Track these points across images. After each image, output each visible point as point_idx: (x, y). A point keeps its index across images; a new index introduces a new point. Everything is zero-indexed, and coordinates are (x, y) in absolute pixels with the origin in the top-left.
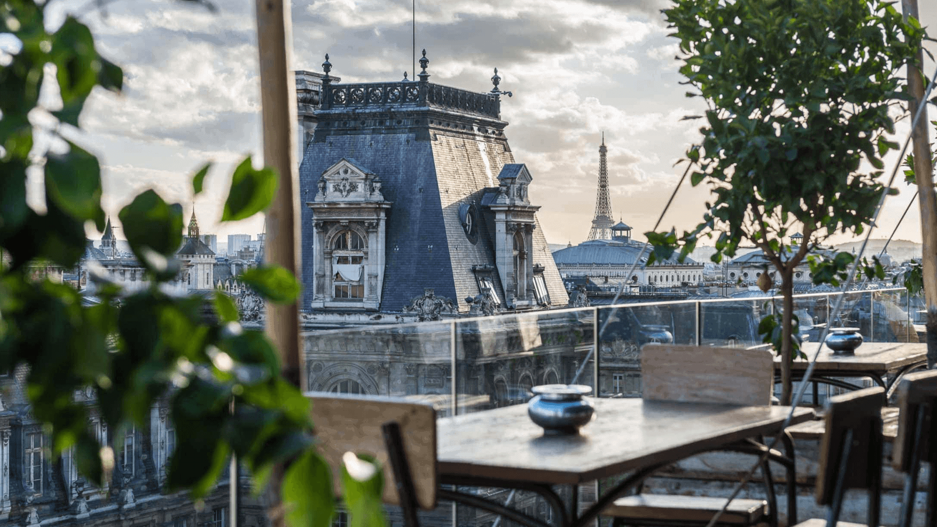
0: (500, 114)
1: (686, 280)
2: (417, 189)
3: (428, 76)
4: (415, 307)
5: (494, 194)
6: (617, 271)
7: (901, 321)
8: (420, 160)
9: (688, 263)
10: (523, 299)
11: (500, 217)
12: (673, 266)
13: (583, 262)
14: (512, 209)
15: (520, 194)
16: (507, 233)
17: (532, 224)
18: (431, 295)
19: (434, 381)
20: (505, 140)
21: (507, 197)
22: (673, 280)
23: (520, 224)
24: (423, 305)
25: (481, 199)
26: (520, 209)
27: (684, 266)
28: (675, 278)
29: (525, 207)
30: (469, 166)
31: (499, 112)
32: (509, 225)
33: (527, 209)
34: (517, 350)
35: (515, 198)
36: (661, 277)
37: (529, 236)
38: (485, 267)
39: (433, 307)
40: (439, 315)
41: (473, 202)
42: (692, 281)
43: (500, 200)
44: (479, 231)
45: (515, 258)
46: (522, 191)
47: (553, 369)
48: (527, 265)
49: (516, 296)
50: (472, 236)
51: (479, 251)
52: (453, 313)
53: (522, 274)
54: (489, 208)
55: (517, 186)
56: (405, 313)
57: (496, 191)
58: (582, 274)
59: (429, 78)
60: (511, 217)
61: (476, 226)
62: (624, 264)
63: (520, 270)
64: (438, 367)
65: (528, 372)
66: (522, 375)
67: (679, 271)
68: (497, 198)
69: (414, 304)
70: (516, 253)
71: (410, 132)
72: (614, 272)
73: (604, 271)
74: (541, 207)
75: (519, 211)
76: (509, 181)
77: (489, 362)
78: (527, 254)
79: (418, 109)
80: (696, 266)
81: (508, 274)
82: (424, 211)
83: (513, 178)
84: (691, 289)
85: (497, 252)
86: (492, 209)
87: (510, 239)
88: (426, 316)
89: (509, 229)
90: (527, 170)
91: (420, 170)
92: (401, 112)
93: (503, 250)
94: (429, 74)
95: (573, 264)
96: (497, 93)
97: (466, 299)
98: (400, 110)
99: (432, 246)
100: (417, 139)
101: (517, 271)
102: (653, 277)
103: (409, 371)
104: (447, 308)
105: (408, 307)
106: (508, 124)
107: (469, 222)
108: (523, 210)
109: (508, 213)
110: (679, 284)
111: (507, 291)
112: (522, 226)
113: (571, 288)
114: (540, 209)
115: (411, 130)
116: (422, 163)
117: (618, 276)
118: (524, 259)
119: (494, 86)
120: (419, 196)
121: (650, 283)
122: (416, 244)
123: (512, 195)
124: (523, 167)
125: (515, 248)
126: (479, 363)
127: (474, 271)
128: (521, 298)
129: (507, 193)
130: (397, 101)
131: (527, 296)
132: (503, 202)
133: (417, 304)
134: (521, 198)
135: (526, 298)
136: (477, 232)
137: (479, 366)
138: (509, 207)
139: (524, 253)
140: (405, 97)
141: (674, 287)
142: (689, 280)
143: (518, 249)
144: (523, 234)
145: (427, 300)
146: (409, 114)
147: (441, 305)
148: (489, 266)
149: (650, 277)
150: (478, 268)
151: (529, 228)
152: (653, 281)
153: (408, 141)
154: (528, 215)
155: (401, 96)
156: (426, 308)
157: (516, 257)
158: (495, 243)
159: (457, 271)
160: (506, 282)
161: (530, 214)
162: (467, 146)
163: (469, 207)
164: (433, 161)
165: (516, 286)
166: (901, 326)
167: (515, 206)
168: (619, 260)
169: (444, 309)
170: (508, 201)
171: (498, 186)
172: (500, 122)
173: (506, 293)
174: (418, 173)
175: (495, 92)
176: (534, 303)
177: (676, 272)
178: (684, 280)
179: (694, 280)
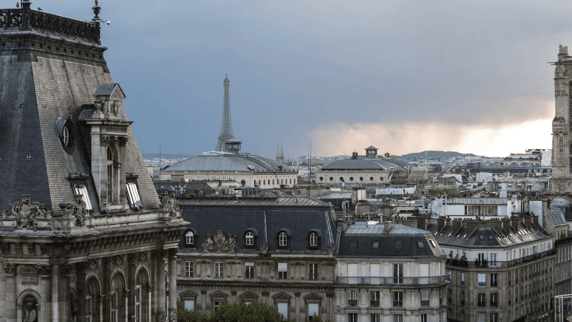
0: (100, 40)
1: (284, 183)
2: (18, 105)
3: (31, 3)
4: (14, 212)
5: (91, 110)
6: (229, 176)
7: (448, 216)
8: (21, 78)
9: (285, 170)
10: (117, 204)
11: (95, 130)
12: (274, 172)
13: (202, 170)
14: (105, 123)
15: (114, 110)
16: (101, 145)
17: (125, 137)
18: (28, 201)
19: (31, 279)
20: (105, 63)
21: (101, 112)
22: (273, 183)
23: (114, 137)
24: (20, 210)
25: (79, 114)
26: (113, 123)
27: (283, 172)
28: (276, 182)
29: (118, 121)
30: (68, 84)
31: (100, 38)
32: (103, 138)
33: (120, 124)
34: (109, 249)
35: (109, 113)
36: (264, 181)
37: (123, 148)
38: (80, 175)
39: (28, 212)
40: (34, 219)
41: (69, 117)
42: (288, 184)
43: (95, 116)
44: (76, 143)
45: (109, 167)
46: (116, 108)
47: (144, 266)
48: (121, 173)
49: (110, 201)
50: (68, 148)
51: (76, 161)
52: (47, 218)
53: (116, 181)
54: (85, 122)
55: (111, 103)
56: (4, 217)
57: (92, 108)
58: (201, 179)
59: (31, 5)
60: (105, 131)
61: (73, 139)
62: (235, 171)
63: (114, 178)
64: (33, 266)
65: (120, 269)
66: (114, 272)
67: (278, 176)
68: (93, 113)
69: (13, 210)
70: (110, 163)
71: (13, 54)
72: (227, 177)
73: (218, 176)
74: (133, 122)
75: (112, 125)
76: (104, 98)
77: (81, 261)
78: (120, 164)
79: (20, 32)
80: (292, 172)
81: (102, 182)
82: (24, 125)
83: (107, 96)
84: (288, 190)
85: (92, 161)
86: (88, 123)
87: (104, 150)
88: (22, 220)
89: (103, 141)
90: (121, 89)
91: (21, 88)
92: (5, 35)
93: (98, 160)
94: (31, 2)
95: (195, 171)
96: (97, 21)
97: (59, 205)
98: (4, 33)
99: (30, 157)
100: (19, 60)
101: (111, 179)
102: (257, 181)
103: (7, 271)
104: (42, 213)
105: (6, 212)
106: (107, 49)
107: (66, 135)
108: (116, 124)
109: (102, 127)
110: (279, 187)
111: (101, 197)
112: (116, 139)
113: (183, 191)
114: (132, 124)
115: (14, 52)
116: (23, 82)
117: (230, 180)
118: (118, 168)
119: (95, 15)
120: (20, 112)
121: (255, 186)
122: (16, 155)
123: (106, 111)
124: (117, 86)
125: (109, 158)
126: (71, 263)
127: (70, 179)
128: (114, 203)
129: (102, 109)
130: (2, 26)
131: (121, 201)
132: (98, 117)
133: (15, 210)
134: (115, 113)
135: (119, 202)
136: (74, 145)
137: (70, 265)
138: (103, 121)
139: (118, 163)
140: (10, 22)
141: (274, 189)
142: (286, 183)
143: (113, 159)
144: (117, 146)
145: (24, 205)
146: (13, 37)
147: (36, 211)
148: (84, 175)
149: (255, 181)
150: (73, 176)
151: (123, 141)
152: (257, 184)
153: (11, 62)
154: (121, 129)
155: (6, 22)
156: (23, 213)
157: (111, 166)
158: (91, 154)
159: (53, 179)
160: (100, 189)
161: (124, 128)
162: (67, 67)
163: (66, 121)
164: (33, 79)
165: (110, 193)
166: (449, 220)
167: (108, 121)
168: (231, 168)
169: (39, 214)
170: (102, 116)
171: (94, 103)
172: (100, 46)
173: (100, 199)
174: (19, 91)
175: (95, 20)
176: (127, 207)
177: (276, 177)
178: (282, 183)
179: (290, 183)
